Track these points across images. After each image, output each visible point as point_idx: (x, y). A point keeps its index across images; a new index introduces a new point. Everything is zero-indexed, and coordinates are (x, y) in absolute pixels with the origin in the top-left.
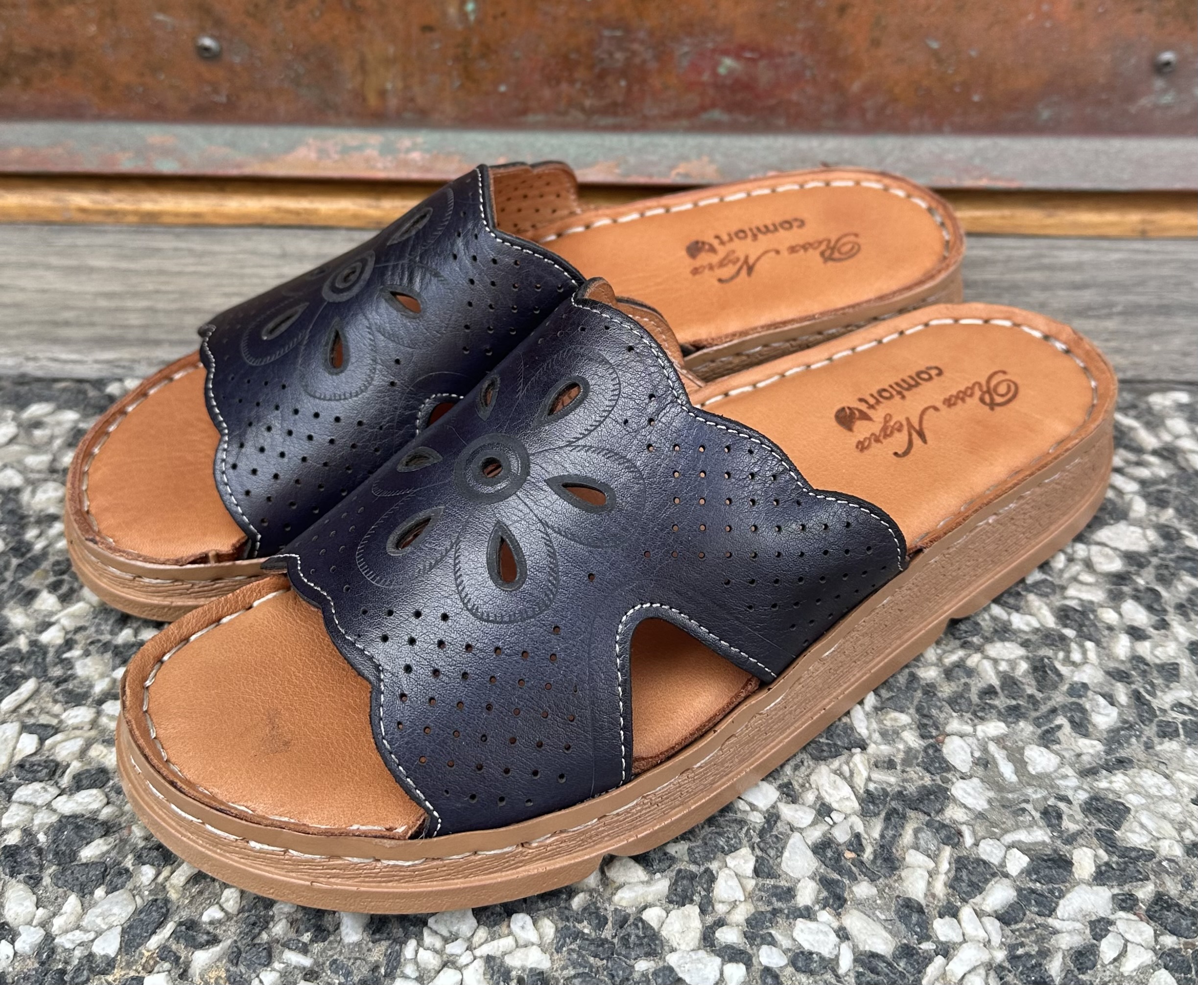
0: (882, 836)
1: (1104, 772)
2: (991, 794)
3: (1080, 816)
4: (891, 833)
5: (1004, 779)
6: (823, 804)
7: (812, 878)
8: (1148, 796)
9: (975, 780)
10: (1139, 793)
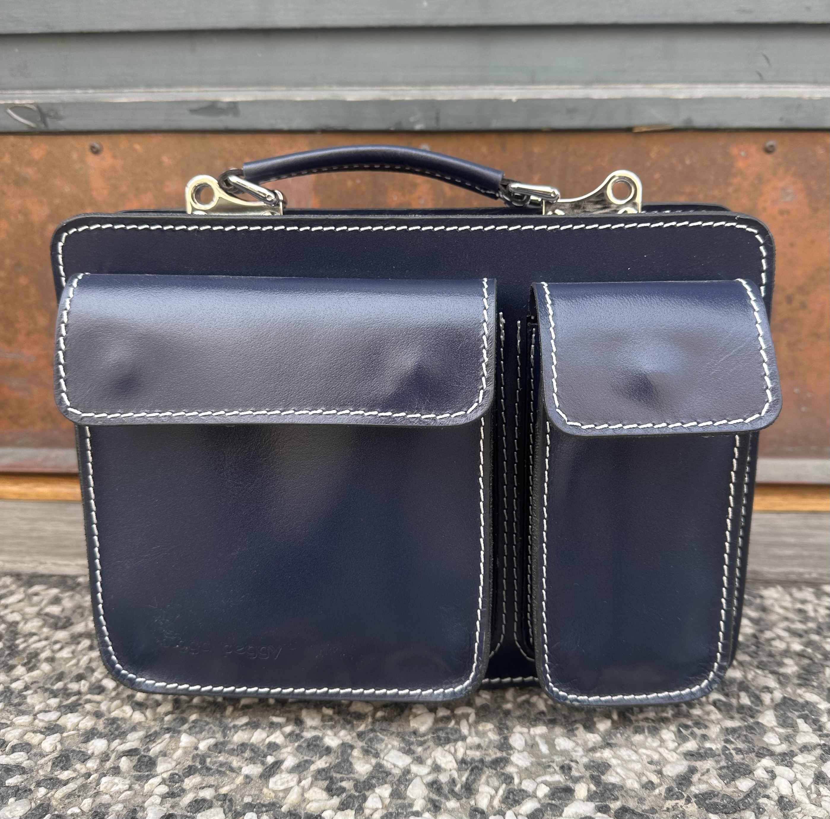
0: (467, 779)
1: (600, 749)
2: (534, 760)
3: (583, 770)
4: (472, 777)
5: (541, 752)
6: (436, 765)
7: (424, 798)
8: (623, 760)
9: (525, 754)
10: (618, 759)
